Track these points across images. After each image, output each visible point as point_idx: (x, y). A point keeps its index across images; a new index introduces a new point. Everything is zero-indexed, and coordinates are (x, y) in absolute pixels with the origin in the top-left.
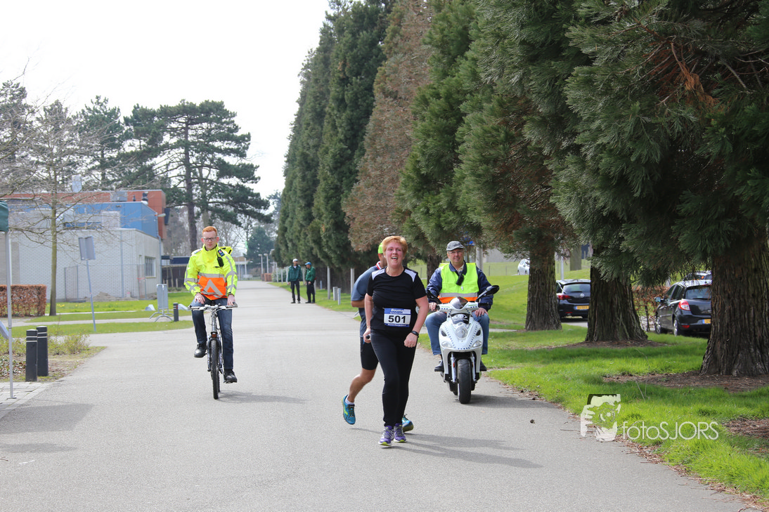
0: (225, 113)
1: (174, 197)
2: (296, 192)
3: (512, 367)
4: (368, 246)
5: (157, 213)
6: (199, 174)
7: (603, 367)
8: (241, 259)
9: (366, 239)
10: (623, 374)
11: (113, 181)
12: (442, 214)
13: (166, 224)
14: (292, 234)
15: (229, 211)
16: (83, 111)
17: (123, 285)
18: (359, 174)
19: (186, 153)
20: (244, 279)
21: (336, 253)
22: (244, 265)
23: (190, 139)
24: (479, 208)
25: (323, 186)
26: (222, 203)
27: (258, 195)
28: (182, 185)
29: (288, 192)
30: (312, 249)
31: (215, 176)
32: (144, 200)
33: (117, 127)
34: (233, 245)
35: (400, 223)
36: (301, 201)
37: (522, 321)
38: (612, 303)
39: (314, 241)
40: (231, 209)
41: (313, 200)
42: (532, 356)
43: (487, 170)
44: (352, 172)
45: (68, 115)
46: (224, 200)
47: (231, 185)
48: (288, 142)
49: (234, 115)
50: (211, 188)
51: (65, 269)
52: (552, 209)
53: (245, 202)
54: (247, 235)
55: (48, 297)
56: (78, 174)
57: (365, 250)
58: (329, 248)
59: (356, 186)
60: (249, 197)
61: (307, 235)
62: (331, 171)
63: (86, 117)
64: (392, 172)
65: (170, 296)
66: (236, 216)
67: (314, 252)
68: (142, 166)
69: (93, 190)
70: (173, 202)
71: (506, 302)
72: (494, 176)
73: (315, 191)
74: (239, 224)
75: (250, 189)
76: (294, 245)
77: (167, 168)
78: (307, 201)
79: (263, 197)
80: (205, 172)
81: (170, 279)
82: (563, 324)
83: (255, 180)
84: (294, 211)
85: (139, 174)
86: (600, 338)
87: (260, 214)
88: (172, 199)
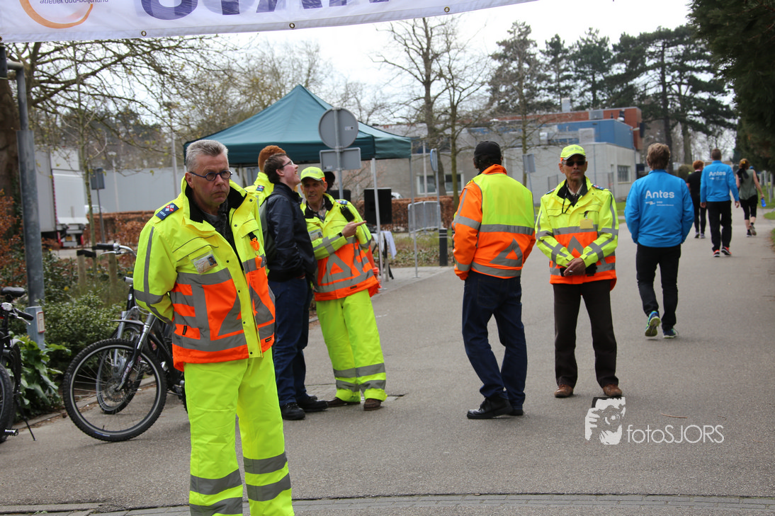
5: (632, 128)
16: (578, 42)
19: (662, 73)
23: (666, 60)
27: (727, 107)
32: (621, 117)
45: (566, 46)
53: (715, 113)
63: (580, 47)
66: (707, 126)
70: (650, 117)
74: (710, 133)
75: (720, 102)
77: (646, 87)
85: (622, 94)
88: (649, 115)
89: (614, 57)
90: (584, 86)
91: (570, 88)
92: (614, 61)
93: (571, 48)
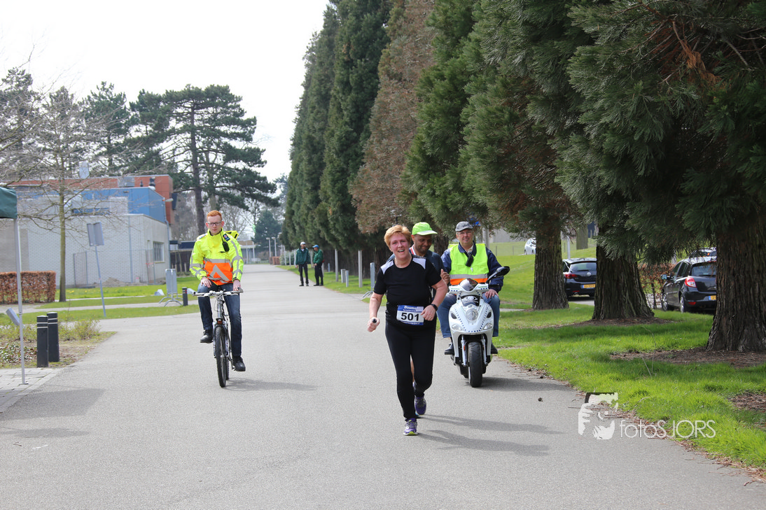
0: (231, 98)
1: (181, 181)
2: (302, 175)
3: (519, 346)
4: (375, 228)
5: (164, 198)
6: (205, 159)
7: (610, 345)
8: (249, 243)
9: (373, 221)
10: (630, 352)
11: (120, 167)
12: (448, 196)
13: (174, 209)
14: (299, 217)
15: (236, 195)
16: (89, 97)
17: (131, 270)
18: (365, 157)
19: (193, 138)
20: (253, 263)
21: (344, 236)
22: (252, 249)
23: (196, 124)
24: (484, 189)
25: (329, 169)
26: (229, 187)
27: (265, 178)
28: (189, 170)
29: (294, 175)
30: (319, 231)
31: (222, 161)
32: (151, 185)
33: (123, 113)
34: (241, 229)
35: (406, 204)
36: (307, 184)
37: (529, 301)
38: (618, 281)
39: (322, 224)
40: (237, 193)
41: (319, 183)
42: (540, 334)
43: (492, 151)
44: (357, 155)
45: (74, 102)
46: (231, 184)
47: (237, 169)
48: (294, 126)
49: (240, 99)
50: (218, 173)
51: (74, 255)
52: (558, 189)
53: (252, 186)
54: (255, 218)
55: (58, 283)
56: (84, 160)
57: (373, 232)
58: (336, 230)
59: (362, 168)
60: (256, 181)
61: (314, 218)
62: (337, 154)
63: (92, 103)
64: (398, 154)
65: (178, 281)
66: (243, 200)
67: (321, 235)
68: (149, 151)
69: (100, 176)
70: (180, 187)
71: (514, 282)
72: (498, 157)
73: (321, 174)
74: (247, 208)
75: (257, 173)
76: (301, 228)
77: (174, 153)
78: (314, 185)
79: (270, 180)
80: (212, 156)
81: (178, 264)
82: (570, 303)
83: (262, 164)
84: (301, 194)
85: (145, 160)
86: (607, 316)
87: (267, 197)
88: (180, 185)
89: (133, 117)
90: (97, 149)
91: (81, 150)
92: (134, 122)
93: (81, 104)
